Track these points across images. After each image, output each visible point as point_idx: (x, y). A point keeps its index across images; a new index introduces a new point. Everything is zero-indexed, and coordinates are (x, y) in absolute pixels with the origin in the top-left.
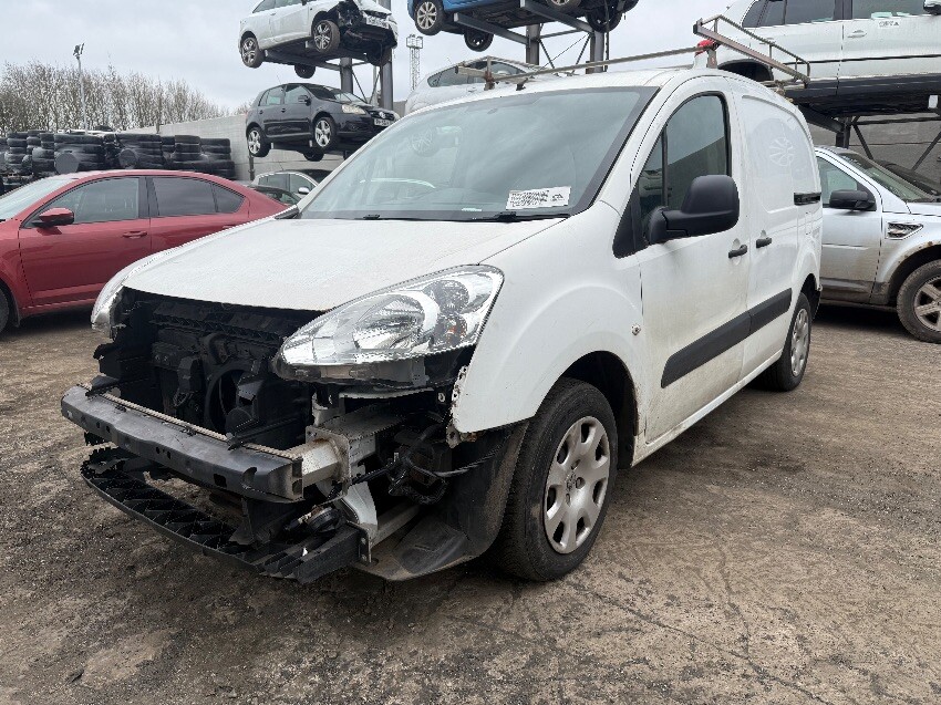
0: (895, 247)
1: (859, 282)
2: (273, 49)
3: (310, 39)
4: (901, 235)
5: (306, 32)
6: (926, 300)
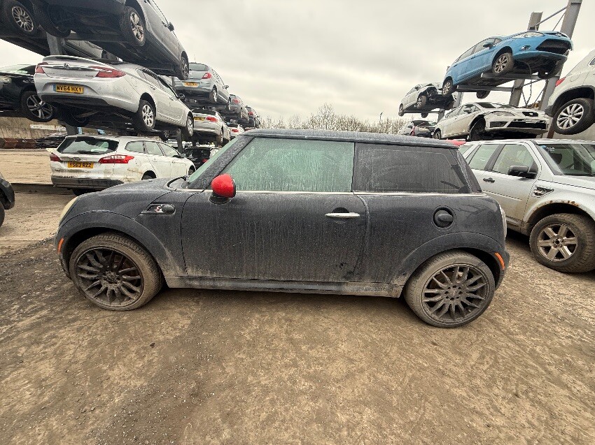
0: (535, 201)
1: (514, 219)
2: (407, 109)
3: (416, 104)
4: (540, 194)
5: (415, 102)
6: (546, 237)
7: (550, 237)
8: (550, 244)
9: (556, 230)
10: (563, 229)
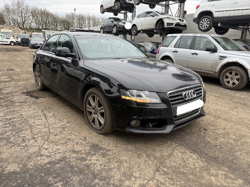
0: (220, 62)
1: (211, 71)
2: (107, 9)
4: (222, 59)
5: (113, 5)
6: (227, 77)
7: (229, 77)
8: (229, 80)
9: (231, 73)
10: (234, 73)
